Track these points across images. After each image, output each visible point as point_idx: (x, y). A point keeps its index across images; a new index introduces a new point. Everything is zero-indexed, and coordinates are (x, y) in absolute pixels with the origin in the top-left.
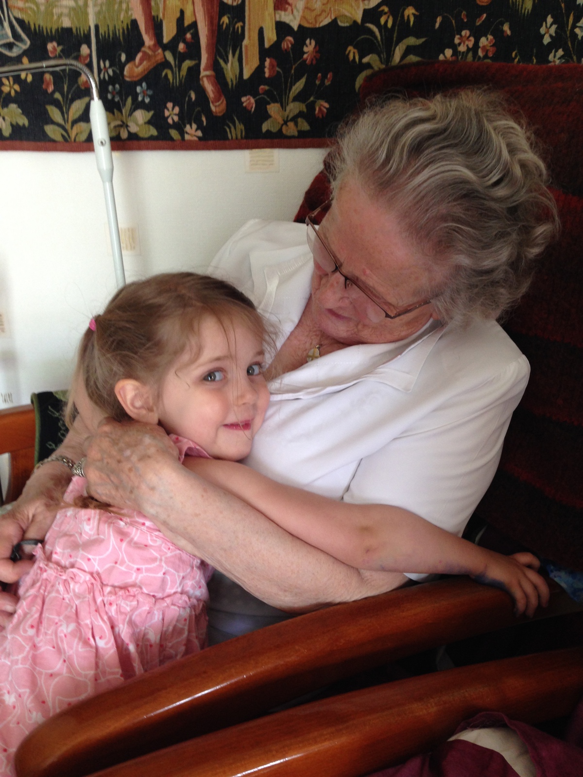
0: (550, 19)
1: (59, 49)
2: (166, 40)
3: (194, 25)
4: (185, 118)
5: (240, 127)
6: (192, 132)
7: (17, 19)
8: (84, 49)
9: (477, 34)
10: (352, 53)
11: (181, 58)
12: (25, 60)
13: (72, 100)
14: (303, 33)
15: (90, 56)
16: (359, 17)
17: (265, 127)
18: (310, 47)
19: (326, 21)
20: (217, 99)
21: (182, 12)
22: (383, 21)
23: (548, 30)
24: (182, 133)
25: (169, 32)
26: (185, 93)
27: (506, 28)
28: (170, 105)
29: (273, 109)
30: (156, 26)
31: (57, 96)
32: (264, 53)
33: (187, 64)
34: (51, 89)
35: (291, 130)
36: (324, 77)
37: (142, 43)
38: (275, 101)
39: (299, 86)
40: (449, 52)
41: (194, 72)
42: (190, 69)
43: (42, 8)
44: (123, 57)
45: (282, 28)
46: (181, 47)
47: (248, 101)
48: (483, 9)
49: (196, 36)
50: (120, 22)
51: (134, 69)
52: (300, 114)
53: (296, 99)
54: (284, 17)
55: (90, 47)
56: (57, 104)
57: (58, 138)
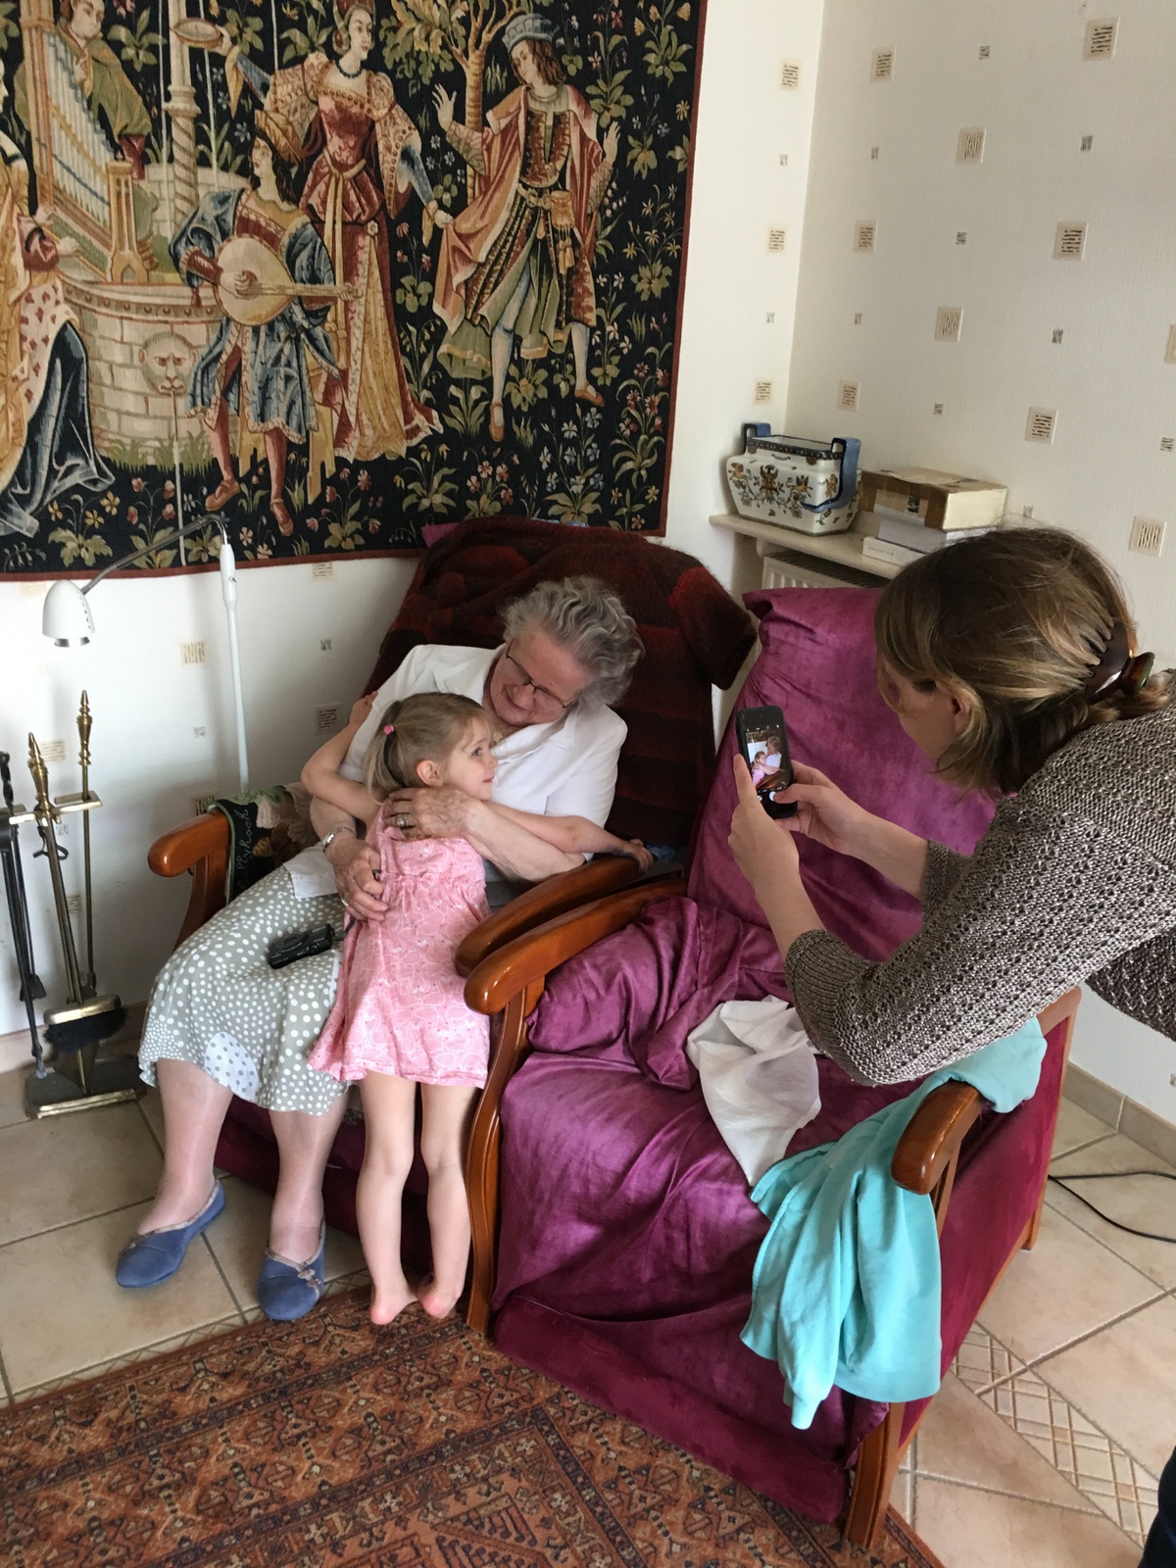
0: (546, 450)
1: (143, 484)
2: (241, 474)
3: (266, 461)
4: (257, 540)
5: (305, 544)
6: (264, 551)
7: (102, 458)
8: (169, 485)
9: (494, 464)
10: (399, 481)
11: (254, 489)
12: (110, 495)
13: (156, 530)
14: (357, 466)
15: (175, 490)
16: (403, 453)
17: (327, 544)
18: (363, 476)
19: (376, 456)
20: (285, 522)
21: (255, 450)
22: (423, 456)
23: (545, 458)
24: (255, 553)
25: (244, 467)
26: (258, 519)
27: (515, 458)
28: (244, 530)
29: (334, 528)
30: (233, 463)
31: (142, 526)
32: (325, 482)
33: (259, 493)
34: (135, 521)
35: (349, 544)
36: (376, 500)
37: (222, 478)
38: (335, 521)
39: (355, 508)
40: (474, 479)
41: (265, 500)
42: (261, 498)
43: (128, 448)
44: (205, 491)
45: (340, 462)
46: (255, 479)
47: (312, 523)
48: (497, 445)
49: (267, 470)
50: (202, 461)
51: (215, 500)
52: (357, 531)
53: (354, 518)
54: (342, 453)
55: (174, 482)
56: (141, 534)
57: (143, 565)
